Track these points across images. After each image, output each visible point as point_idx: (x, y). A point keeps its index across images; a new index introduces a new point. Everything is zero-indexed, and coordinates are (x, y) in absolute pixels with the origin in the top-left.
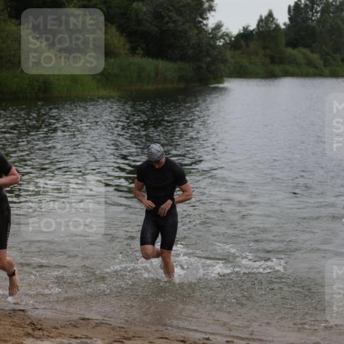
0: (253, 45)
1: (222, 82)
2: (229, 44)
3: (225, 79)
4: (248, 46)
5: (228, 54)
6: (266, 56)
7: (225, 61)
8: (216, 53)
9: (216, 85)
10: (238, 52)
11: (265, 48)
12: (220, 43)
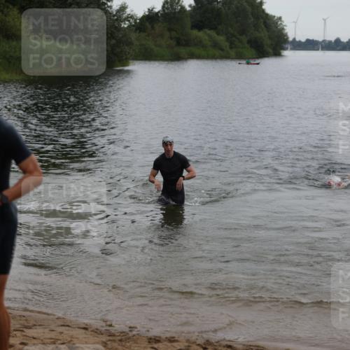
0: (159, 27)
1: (127, 65)
2: (133, 26)
3: (131, 61)
4: (153, 28)
5: (133, 36)
6: (171, 38)
7: (130, 44)
8: (120, 36)
9: (121, 68)
10: (143, 35)
11: (170, 30)
12: (125, 25)
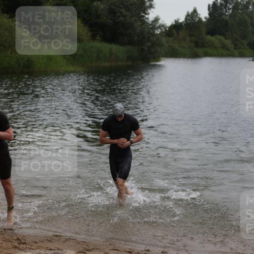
0: (182, 34)
1: (158, 61)
2: (164, 32)
3: (162, 58)
4: (178, 34)
5: (164, 40)
6: (191, 41)
7: (161, 45)
8: (155, 39)
10: (171, 39)
11: (191, 35)
12: (158, 32)
